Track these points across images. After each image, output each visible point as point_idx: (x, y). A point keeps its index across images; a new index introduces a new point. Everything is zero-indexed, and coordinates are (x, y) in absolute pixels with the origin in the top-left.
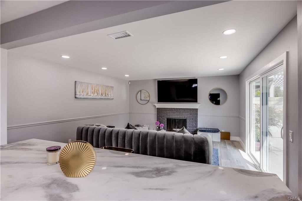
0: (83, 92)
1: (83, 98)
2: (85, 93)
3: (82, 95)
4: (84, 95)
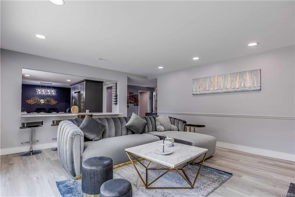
0: (199, 88)
1: (199, 93)
2: (201, 88)
3: (198, 91)
4: (201, 91)
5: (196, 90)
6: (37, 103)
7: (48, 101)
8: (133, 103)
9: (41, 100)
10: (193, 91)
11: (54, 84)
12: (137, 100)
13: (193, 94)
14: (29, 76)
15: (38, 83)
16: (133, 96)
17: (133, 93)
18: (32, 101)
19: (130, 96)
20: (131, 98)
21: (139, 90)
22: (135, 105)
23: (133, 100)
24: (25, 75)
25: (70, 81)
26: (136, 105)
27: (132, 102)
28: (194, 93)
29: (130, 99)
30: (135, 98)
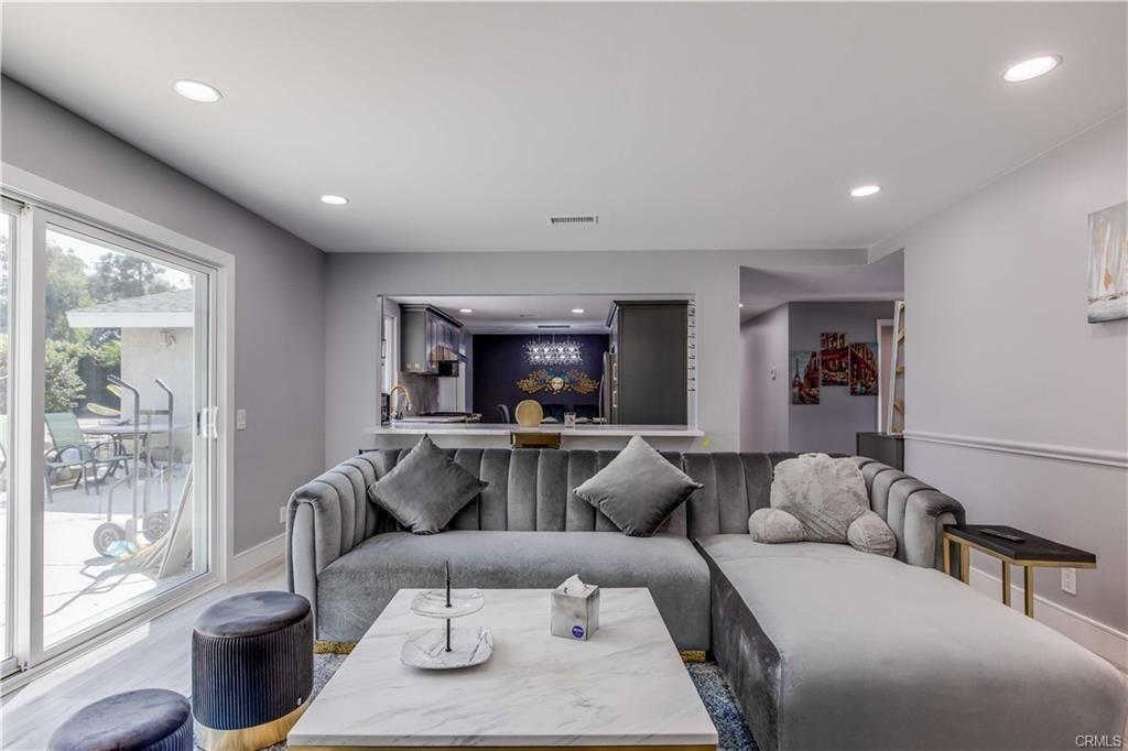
5: (1111, 291)
6: (543, 389)
7: (571, 382)
8: (842, 384)
9: (555, 379)
10: (1091, 301)
11: (575, 327)
12: (868, 367)
13: (1092, 321)
14: (469, 311)
15: (532, 327)
16: (843, 352)
17: (842, 337)
18: (531, 382)
19: (823, 353)
20: (833, 360)
21: (879, 321)
22: (854, 393)
23: (841, 369)
24: (463, 311)
25: (582, 311)
26: (861, 394)
27: (839, 377)
28: (1098, 310)
29: (825, 363)
30: (855, 359)
